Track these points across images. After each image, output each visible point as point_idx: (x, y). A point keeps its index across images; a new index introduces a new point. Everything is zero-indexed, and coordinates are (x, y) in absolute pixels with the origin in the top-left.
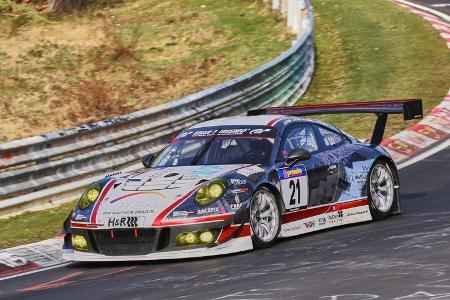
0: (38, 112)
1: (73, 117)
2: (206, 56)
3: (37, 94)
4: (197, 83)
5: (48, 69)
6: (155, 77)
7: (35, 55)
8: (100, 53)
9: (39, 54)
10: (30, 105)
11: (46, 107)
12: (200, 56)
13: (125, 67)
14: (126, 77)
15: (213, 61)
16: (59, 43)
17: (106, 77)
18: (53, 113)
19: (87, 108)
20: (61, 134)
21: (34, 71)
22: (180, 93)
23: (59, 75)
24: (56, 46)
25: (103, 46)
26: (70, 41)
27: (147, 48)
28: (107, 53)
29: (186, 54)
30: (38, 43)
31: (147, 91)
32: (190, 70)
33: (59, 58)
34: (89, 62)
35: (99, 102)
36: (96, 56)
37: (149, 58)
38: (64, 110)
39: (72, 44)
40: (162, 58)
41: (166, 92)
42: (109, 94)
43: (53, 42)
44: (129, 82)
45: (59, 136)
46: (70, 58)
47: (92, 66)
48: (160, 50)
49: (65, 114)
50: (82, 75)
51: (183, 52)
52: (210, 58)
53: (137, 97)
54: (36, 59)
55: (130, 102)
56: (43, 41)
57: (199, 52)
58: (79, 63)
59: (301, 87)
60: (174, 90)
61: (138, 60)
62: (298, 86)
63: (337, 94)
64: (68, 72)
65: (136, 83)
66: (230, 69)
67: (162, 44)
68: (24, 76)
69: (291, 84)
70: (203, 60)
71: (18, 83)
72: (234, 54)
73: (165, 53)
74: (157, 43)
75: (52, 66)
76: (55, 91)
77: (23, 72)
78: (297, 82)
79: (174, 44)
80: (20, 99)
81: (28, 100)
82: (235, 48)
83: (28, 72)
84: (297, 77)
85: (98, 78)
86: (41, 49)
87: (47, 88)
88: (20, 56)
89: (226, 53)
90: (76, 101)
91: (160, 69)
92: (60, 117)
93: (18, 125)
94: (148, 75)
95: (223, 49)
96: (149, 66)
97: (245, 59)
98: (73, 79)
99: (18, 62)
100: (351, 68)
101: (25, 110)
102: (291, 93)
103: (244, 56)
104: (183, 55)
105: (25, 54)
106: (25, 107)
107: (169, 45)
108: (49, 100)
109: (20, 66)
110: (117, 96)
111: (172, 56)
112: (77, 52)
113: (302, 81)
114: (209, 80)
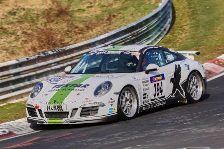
0: (14, 47)
1: (34, 49)
2: (110, 13)
3: (13, 37)
4: (105, 28)
5: (20, 22)
6: (81, 26)
7: (12, 14)
8: (49, 13)
9: (14, 14)
10: (10, 43)
11: (19, 44)
12: (106, 13)
13: (64, 20)
14: (64, 26)
15: (114, 16)
16: (26, 7)
17: (52, 26)
18: (23, 47)
19: (42, 44)
20: (28, 59)
21: (12, 23)
22: (95, 35)
23: (26, 25)
24: (24, 9)
25: (51, 9)
26: (32, 6)
27: (76, 9)
28: (53, 12)
29: (99, 12)
30: (14, 7)
31: (76, 33)
32: (101, 21)
33: (26, 16)
35: (49, 41)
36: (47, 14)
37: (77, 15)
38: (29, 45)
39: (33, 8)
40: (85, 15)
41: (87, 34)
42: (55, 36)
43: (22, 7)
44: (66, 29)
45: (26, 60)
46: (32, 15)
47: (45, 20)
48: (84, 10)
49: (30, 48)
50: (39, 25)
51: (96, 11)
52: (113, 14)
53: (71, 37)
54: (12, 16)
55: (67, 40)
56: (16, 6)
57: (106, 11)
58: (37, 19)
59: (165, 30)
60: (92, 33)
61: (71, 16)
62: (163, 29)
63: (185, 33)
64: (31, 24)
65: (70, 29)
66: (124, 20)
67: (85, 7)
68: (6, 26)
69: (159, 28)
70: (108, 15)
71: (3, 30)
72: (126, 12)
73: (86, 11)
74: (82, 6)
75: (22, 20)
76: (24, 35)
77: (5, 24)
78: (162, 27)
79: (91, 7)
80: (4, 40)
81: (8, 40)
82: (126, 8)
83: (8, 24)
84: (162, 24)
85: (48, 27)
86: (15, 11)
87: (19, 33)
88: (3, 15)
89: (121, 11)
90: (36, 40)
91: (84, 21)
92: (27, 49)
93: (3, 54)
94: (77, 25)
95: (120, 9)
96: (77, 19)
97: (132, 15)
98: (34, 28)
99: (2, 19)
100: (193, 19)
101: (7, 46)
102: (159, 33)
103: (131, 13)
104: (97, 13)
105: (6, 14)
106: (7, 44)
107: (88, 7)
108: (21, 40)
109: (3, 21)
110: (59, 37)
111: (90, 13)
112: (36, 12)
113: (165, 27)
114: (111, 27)
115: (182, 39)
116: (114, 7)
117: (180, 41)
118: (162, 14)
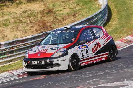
0: (26, 29)
2: (74, 12)
3: (25, 25)
4: (73, 19)
5: (28, 17)
6: (60, 18)
10: (24, 27)
11: (28, 28)
12: (73, 12)
13: (51, 15)
14: (51, 18)
15: (77, 13)
16: (31, 9)
17: (45, 18)
18: (31, 30)
19: (40, 28)
20: (37, 35)
21: (24, 17)
22: (68, 23)
23: (32, 18)
24: (30, 10)
25: (44, 10)
26: (34, 8)
27: (57, 10)
28: (46, 11)
29: (69, 11)
31: (58, 22)
32: (70, 16)
33: (31, 14)
34: (40, 14)
35: (44, 26)
36: (42, 12)
37: (58, 13)
39: (35, 9)
40: (61, 13)
41: (63, 23)
42: (47, 24)
43: (29, 9)
44: (52, 20)
46: (35, 13)
47: (41, 16)
48: (61, 10)
50: (38, 18)
51: (67, 11)
52: (76, 12)
53: (55, 24)
54: (24, 14)
55: (53, 26)
57: (72, 11)
58: (37, 15)
59: (105, 20)
60: (66, 22)
61: (54, 13)
62: (104, 20)
63: (115, 22)
64: (34, 18)
65: (54, 20)
66: (82, 15)
67: (61, 9)
68: (21, 19)
69: (102, 19)
70: (74, 13)
71: (20, 21)
72: (83, 11)
73: (62, 11)
74: (60, 8)
75: (29, 16)
76: (31, 23)
77: (21, 18)
78: (103, 19)
79: (65, 9)
80: (21, 26)
81: (23, 26)
82: (83, 9)
83: (23, 18)
84: (103, 17)
85: (43, 19)
86: (26, 11)
87: (28, 22)
88: (20, 13)
89: (80, 11)
90: (37, 26)
91: (61, 16)
92: (33, 30)
93: (20, 33)
94: (58, 18)
95: (80, 10)
96: (58, 15)
97: (87, 12)
98: (36, 19)
99: (19, 15)
100: (119, 14)
101: (23, 29)
102: (102, 22)
103: (86, 11)
104: (68, 12)
105: (21, 13)
106: (22, 28)
107: (63, 9)
108: (29, 26)
109: (20, 16)
110: (49, 24)
111: (64, 12)
112: (37, 12)
113: (105, 18)
114: (76, 19)
115: (114, 25)
116: (76, 8)
117: (113, 26)
118: (103, 12)
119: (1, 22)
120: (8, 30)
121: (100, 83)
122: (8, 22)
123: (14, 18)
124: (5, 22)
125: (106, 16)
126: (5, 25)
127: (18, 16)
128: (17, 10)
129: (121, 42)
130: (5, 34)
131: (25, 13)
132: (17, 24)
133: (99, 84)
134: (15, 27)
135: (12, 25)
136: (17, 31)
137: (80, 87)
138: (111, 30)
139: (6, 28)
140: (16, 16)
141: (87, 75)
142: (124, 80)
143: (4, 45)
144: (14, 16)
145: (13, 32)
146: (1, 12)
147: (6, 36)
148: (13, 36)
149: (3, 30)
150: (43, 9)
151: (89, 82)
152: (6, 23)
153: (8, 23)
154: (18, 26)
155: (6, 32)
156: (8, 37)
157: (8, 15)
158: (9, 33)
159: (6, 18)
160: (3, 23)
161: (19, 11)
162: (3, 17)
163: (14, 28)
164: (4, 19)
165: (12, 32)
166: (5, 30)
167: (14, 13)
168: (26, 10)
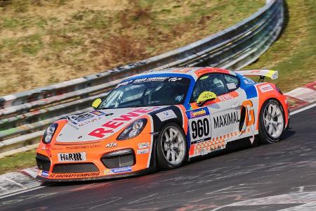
0: (81, 60)
1: (106, 63)
2: (203, 14)
3: (80, 48)
4: (197, 34)
5: (88, 28)
6: (166, 31)
7: (77, 19)
8: (125, 15)
10: (75, 55)
11: (86, 56)
12: (198, 14)
13: (144, 25)
14: (144, 32)
15: (208, 18)
16: (95, 9)
17: (130, 32)
18: (92, 61)
19: (116, 56)
20: (98, 76)
21: (77, 30)
22: (185, 42)
23: (96, 32)
24: (93, 12)
25: (127, 10)
26: (103, 7)
27: (159, 10)
28: (130, 15)
29: (188, 13)
30: (80, 9)
31: (160, 41)
32: (192, 25)
33: (95, 21)
34: (118, 22)
35: (125, 51)
36: (122, 17)
37: (161, 17)
38: (100, 58)
39: (105, 9)
40: (170, 17)
41: (174, 42)
42: (132, 45)
43: (90, 9)
44: (147, 36)
45: (97, 77)
46: (104, 20)
47: (120, 25)
48: (169, 11)
49: (101, 61)
50: (112, 32)
51: (185, 12)
52: (206, 15)
53: (153, 46)
54: (78, 21)
55: (148, 50)
56: (82, 8)
57: (198, 11)
58: (110, 23)
59: (274, 34)
60: (180, 40)
61: (153, 19)
62: (272, 33)
63: (301, 38)
64: (102, 30)
65: (152, 36)
66: (221, 23)
67: (170, 7)
68: (70, 34)
69: (266, 32)
70: (201, 17)
71: (66, 40)
72: (223, 12)
73: (173, 13)
74: (166, 6)
75: (90, 26)
76: (93, 44)
77: (69, 32)
78: (271, 30)
79: (179, 7)
80: (68, 52)
81: (73, 52)
82: (224, 7)
83: (73, 31)
84: (271, 27)
85: (124, 34)
86: (81, 14)
87: (87, 42)
88: (66, 20)
89: (217, 11)
90: (108, 51)
91: (170, 25)
92: (97, 63)
93: (67, 70)
94: (160, 30)
95: (216, 9)
96: (161, 23)
97: (232, 15)
98: (105, 35)
99: (65, 24)
100: (312, 18)
101: (72, 59)
102: (267, 39)
103: (231, 13)
104: (186, 14)
105: (69, 18)
106: (71, 57)
107: (175, 7)
108: (89, 51)
109: (67, 27)
110: (138, 46)
111: (178, 15)
112: (108, 15)
113: (275, 30)
114: (205, 32)
115: (297, 46)
116: (208, 5)
117: (295, 48)
118: (270, 13)
119: (20, 43)
120: (35, 63)
121: (236, 197)
122: (37, 42)
123: (50, 32)
124: (29, 43)
125: (278, 24)
126: (29, 49)
127: (62, 26)
128: (59, 12)
129: (309, 90)
130: (28, 74)
131: (80, 18)
132: (60, 47)
133: (232, 200)
134: (53, 54)
135: (45, 50)
136: (56, 65)
137: (184, 209)
138: (290, 58)
139: (31, 58)
140: (58, 26)
141: (211, 178)
142: (297, 190)
143: (13, 102)
144: (52, 26)
145: (48, 69)
146: (21, 18)
147: (31, 79)
148: (48, 77)
149: (22, 63)
150: (126, 8)
151: (210, 196)
152: (30, 45)
153: (36, 45)
154: (61, 51)
155: (30, 67)
156: (35, 81)
157: (36, 24)
158: (39, 70)
159: (31, 32)
160: (24, 46)
161: (63, 14)
162: (24, 29)
163: (50, 57)
164: (26, 35)
165: (46, 67)
166: (29, 62)
167: (51, 19)
168: (82, 10)
